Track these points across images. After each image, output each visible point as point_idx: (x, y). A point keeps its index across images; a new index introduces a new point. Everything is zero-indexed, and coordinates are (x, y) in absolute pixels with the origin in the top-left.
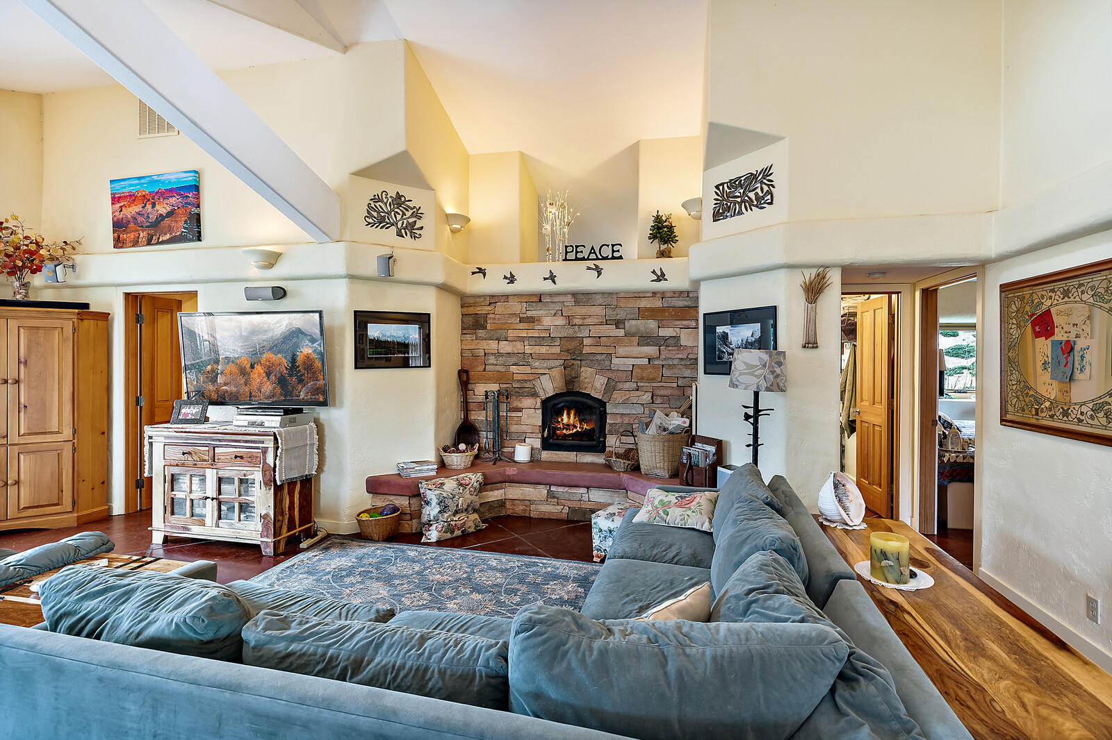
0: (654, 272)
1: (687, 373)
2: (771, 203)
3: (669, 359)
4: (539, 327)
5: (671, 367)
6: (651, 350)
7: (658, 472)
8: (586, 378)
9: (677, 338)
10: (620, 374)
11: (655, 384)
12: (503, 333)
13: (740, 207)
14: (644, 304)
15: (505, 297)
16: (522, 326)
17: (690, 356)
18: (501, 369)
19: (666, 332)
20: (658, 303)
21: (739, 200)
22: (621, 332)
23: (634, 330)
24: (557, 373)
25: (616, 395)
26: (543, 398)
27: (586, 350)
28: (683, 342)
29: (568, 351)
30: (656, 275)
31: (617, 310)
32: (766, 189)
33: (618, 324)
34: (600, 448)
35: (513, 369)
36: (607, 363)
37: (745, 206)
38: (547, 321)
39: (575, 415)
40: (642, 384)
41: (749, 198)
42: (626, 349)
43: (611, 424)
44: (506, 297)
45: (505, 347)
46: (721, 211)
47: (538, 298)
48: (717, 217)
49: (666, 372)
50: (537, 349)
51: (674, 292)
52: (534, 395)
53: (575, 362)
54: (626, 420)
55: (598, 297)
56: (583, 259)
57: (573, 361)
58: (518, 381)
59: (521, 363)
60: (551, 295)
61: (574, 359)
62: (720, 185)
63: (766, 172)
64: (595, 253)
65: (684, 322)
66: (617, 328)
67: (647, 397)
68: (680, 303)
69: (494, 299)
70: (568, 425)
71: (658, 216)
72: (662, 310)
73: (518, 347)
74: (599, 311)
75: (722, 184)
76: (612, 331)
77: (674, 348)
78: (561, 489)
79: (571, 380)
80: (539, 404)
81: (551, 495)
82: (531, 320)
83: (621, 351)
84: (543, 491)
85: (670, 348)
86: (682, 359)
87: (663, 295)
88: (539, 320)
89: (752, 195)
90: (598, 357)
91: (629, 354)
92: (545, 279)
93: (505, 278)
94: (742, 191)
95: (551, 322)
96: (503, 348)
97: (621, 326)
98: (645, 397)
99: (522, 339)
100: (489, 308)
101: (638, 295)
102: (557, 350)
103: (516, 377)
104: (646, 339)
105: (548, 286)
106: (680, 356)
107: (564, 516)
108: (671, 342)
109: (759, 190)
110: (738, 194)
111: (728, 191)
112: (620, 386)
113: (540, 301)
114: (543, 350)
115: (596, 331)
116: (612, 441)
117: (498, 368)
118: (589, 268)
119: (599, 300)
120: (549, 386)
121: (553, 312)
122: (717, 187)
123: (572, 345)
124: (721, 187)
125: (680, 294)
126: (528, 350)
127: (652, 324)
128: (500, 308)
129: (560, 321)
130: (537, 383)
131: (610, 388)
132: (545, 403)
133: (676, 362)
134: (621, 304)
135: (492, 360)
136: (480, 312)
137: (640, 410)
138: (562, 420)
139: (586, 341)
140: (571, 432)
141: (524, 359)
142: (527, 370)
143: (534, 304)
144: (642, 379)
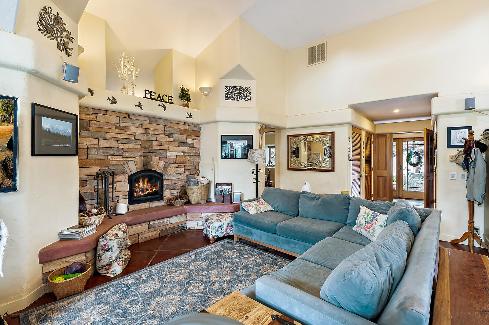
0: (188, 113)
1: (197, 159)
2: (250, 100)
3: (190, 153)
4: (129, 133)
5: (191, 156)
6: (184, 149)
7: (202, 202)
8: (154, 162)
9: (193, 144)
10: (171, 160)
11: (185, 164)
12: (103, 135)
13: (237, 98)
14: (181, 127)
15: (104, 112)
16: (117, 131)
17: (198, 152)
18: (101, 157)
19: (189, 141)
20: (186, 128)
21: (237, 95)
22: (171, 140)
23: (177, 139)
24: (139, 160)
25: (169, 170)
26: (130, 174)
27: (155, 147)
28: (195, 146)
29: (145, 148)
30: (189, 115)
31: (170, 128)
32: (248, 94)
33: (170, 135)
34: (161, 198)
35: (110, 157)
36: (165, 154)
37: (239, 98)
38: (133, 130)
39: (148, 182)
40: (180, 165)
41: (241, 95)
42: (174, 148)
43: (167, 185)
44: (106, 111)
45: (103, 144)
46: (228, 96)
47: (129, 115)
48: (226, 98)
49: (190, 159)
50: (126, 146)
51: (192, 124)
52: (124, 173)
53: (149, 154)
54: (173, 182)
55: (162, 120)
56: (154, 99)
57: (148, 153)
58: (113, 165)
59: (116, 154)
60: (136, 115)
61: (149, 152)
62: (228, 87)
63: (248, 89)
64: (160, 97)
65: (196, 137)
66: (169, 137)
67: (182, 170)
68: (195, 129)
69: (95, 111)
70: (143, 189)
71: (182, 88)
72: (188, 131)
73: (114, 144)
74: (162, 128)
75: (229, 87)
76: (166, 138)
77: (192, 148)
78: (156, 222)
79: (146, 164)
80: (127, 179)
81: (150, 227)
82: (124, 128)
83: (172, 149)
84: (146, 225)
85: (191, 148)
86: (195, 153)
87: (188, 124)
88: (128, 129)
89: (242, 95)
90: (161, 151)
91: (175, 150)
92: (136, 106)
93: (109, 99)
94: (238, 92)
95: (135, 130)
96: (102, 144)
97: (171, 136)
98: (181, 170)
99: (117, 140)
100: (91, 117)
101: (178, 123)
102: (139, 147)
103: (112, 163)
104: (182, 144)
105: (138, 110)
106: (194, 152)
107: (158, 236)
108: (191, 145)
109: (245, 94)
110: (236, 92)
111: (232, 90)
112: (171, 165)
113: (129, 117)
114: (131, 146)
115: (160, 138)
116: (167, 194)
117: (98, 157)
118: (160, 105)
119: (162, 122)
120: (133, 168)
121: (137, 125)
122: (227, 87)
123: (148, 144)
124: (228, 88)
125: (195, 125)
126: (121, 146)
127: (184, 137)
128: (100, 118)
129: (141, 131)
130: (126, 166)
131: (166, 167)
132: (131, 177)
133: (193, 154)
134: (171, 126)
135: (94, 151)
136: (84, 119)
137: (179, 176)
138: (139, 185)
139: (155, 143)
140: (145, 193)
141: (119, 152)
142: (120, 158)
143: (125, 119)
144: (180, 162)
